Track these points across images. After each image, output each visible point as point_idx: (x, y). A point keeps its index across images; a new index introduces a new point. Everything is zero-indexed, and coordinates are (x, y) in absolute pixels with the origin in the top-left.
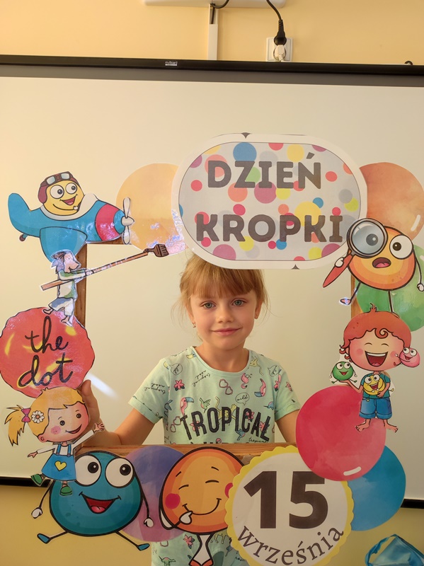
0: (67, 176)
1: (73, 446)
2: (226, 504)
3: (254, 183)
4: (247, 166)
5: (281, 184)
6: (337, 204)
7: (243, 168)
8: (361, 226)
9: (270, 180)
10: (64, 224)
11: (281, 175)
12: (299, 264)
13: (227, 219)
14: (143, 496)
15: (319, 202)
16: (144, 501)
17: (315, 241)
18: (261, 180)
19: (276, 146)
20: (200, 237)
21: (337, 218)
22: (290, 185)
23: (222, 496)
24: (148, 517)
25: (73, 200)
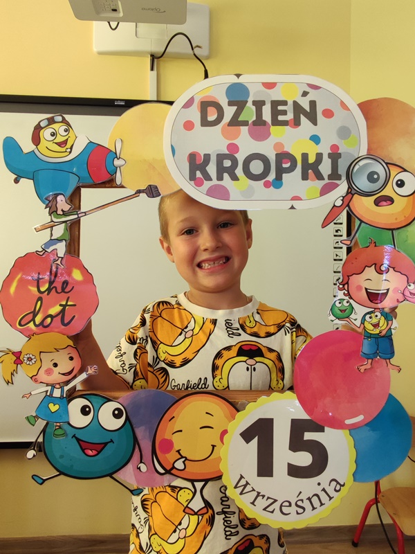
0: (60, 119)
1: (66, 388)
2: (222, 451)
3: (248, 122)
4: (240, 105)
5: (276, 122)
6: (335, 140)
7: (236, 107)
8: (362, 163)
9: (264, 119)
10: (57, 167)
11: (275, 113)
12: (295, 203)
13: (221, 158)
14: (136, 442)
15: (315, 139)
16: (137, 446)
17: (312, 180)
18: (254, 118)
19: (270, 86)
20: (192, 177)
21: (335, 156)
22: (285, 123)
23: (217, 442)
24: (141, 462)
25: (65, 142)
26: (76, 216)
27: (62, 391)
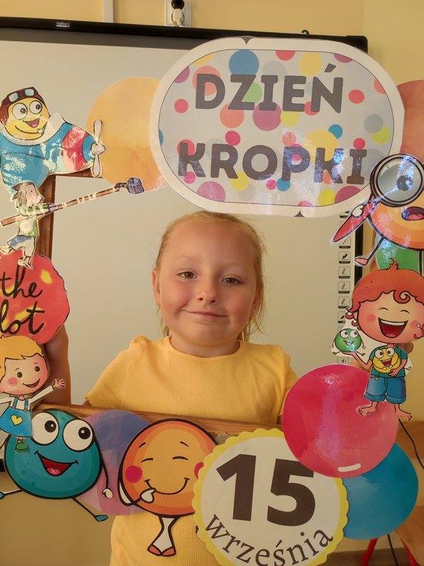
0: (32, 92)
1: (30, 401)
3: (253, 104)
4: (245, 80)
5: (288, 106)
6: (361, 133)
7: (241, 84)
8: (391, 164)
9: (273, 101)
11: (289, 93)
12: (304, 211)
13: (217, 149)
14: (102, 464)
15: (336, 131)
16: (103, 470)
17: (327, 183)
18: (262, 100)
19: (285, 55)
20: (182, 172)
21: (359, 152)
22: (300, 108)
23: (191, 475)
24: (107, 488)
25: (37, 121)
26: (47, 210)
27: (26, 403)
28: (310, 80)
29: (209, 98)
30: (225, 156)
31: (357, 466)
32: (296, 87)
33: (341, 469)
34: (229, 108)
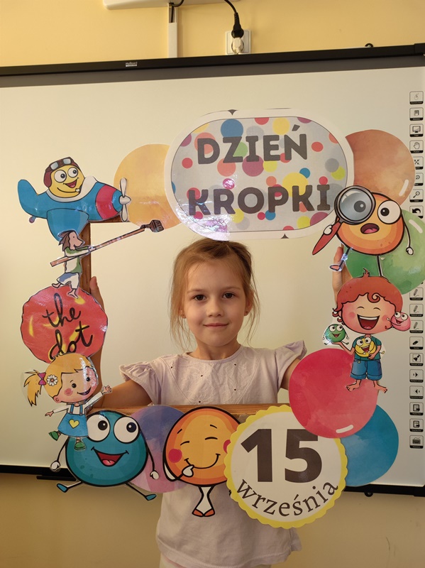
0: (69, 161)
1: (84, 406)
2: (225, 459)
3: (242, 157)
4: (234, 141)
5: (269, 157)
6: (324, 173)
7: (231, 144)
8: (349, 194)
9: (257, 154)
10: (69, 206)
11: (268, 148)
12: (288, 233)
13: (218, 193)
14: (148, 452)
15: (305, 172)
16: (149, 456)
17: (303, 211)
18: (248, 154)
19: (262, 121)
20: (192, 212)
21: (324, 187)
22: (277, 158)
23: (221, 451)
24: (153, 470)
25: (75, 183)
26: (87, 251)
27: (81, 409)
28: (282, 137)
29: (208, 155)
30: (224, 198)
31: (351, 427)
32: (272, 143)
33: (339, 431)
34: (224, 162)
